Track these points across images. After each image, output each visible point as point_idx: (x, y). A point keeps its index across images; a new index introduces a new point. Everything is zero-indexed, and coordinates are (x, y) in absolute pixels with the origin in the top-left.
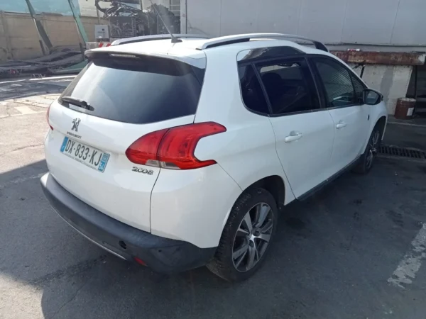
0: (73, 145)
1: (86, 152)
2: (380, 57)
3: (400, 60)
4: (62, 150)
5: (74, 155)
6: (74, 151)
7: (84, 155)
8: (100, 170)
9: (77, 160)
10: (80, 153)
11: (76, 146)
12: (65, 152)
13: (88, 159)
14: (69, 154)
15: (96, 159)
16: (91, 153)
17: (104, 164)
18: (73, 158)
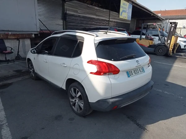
0: (132, 72)
1: (137, 71)
2: (20, 36)
3: (27, 36)
4: (129, 77)
5: (135, 74)
6: (134, 74)
7: (138, 72)
8: (144, 72)
9: (136, 75)
10: (136, 72)
11: (133, 72)
12: (130, 76)
13: (139, 72)
14: (133, 75)
15: (141, 70)
16: (139, 70)
17: (144, 70)
18: (135, 75)
